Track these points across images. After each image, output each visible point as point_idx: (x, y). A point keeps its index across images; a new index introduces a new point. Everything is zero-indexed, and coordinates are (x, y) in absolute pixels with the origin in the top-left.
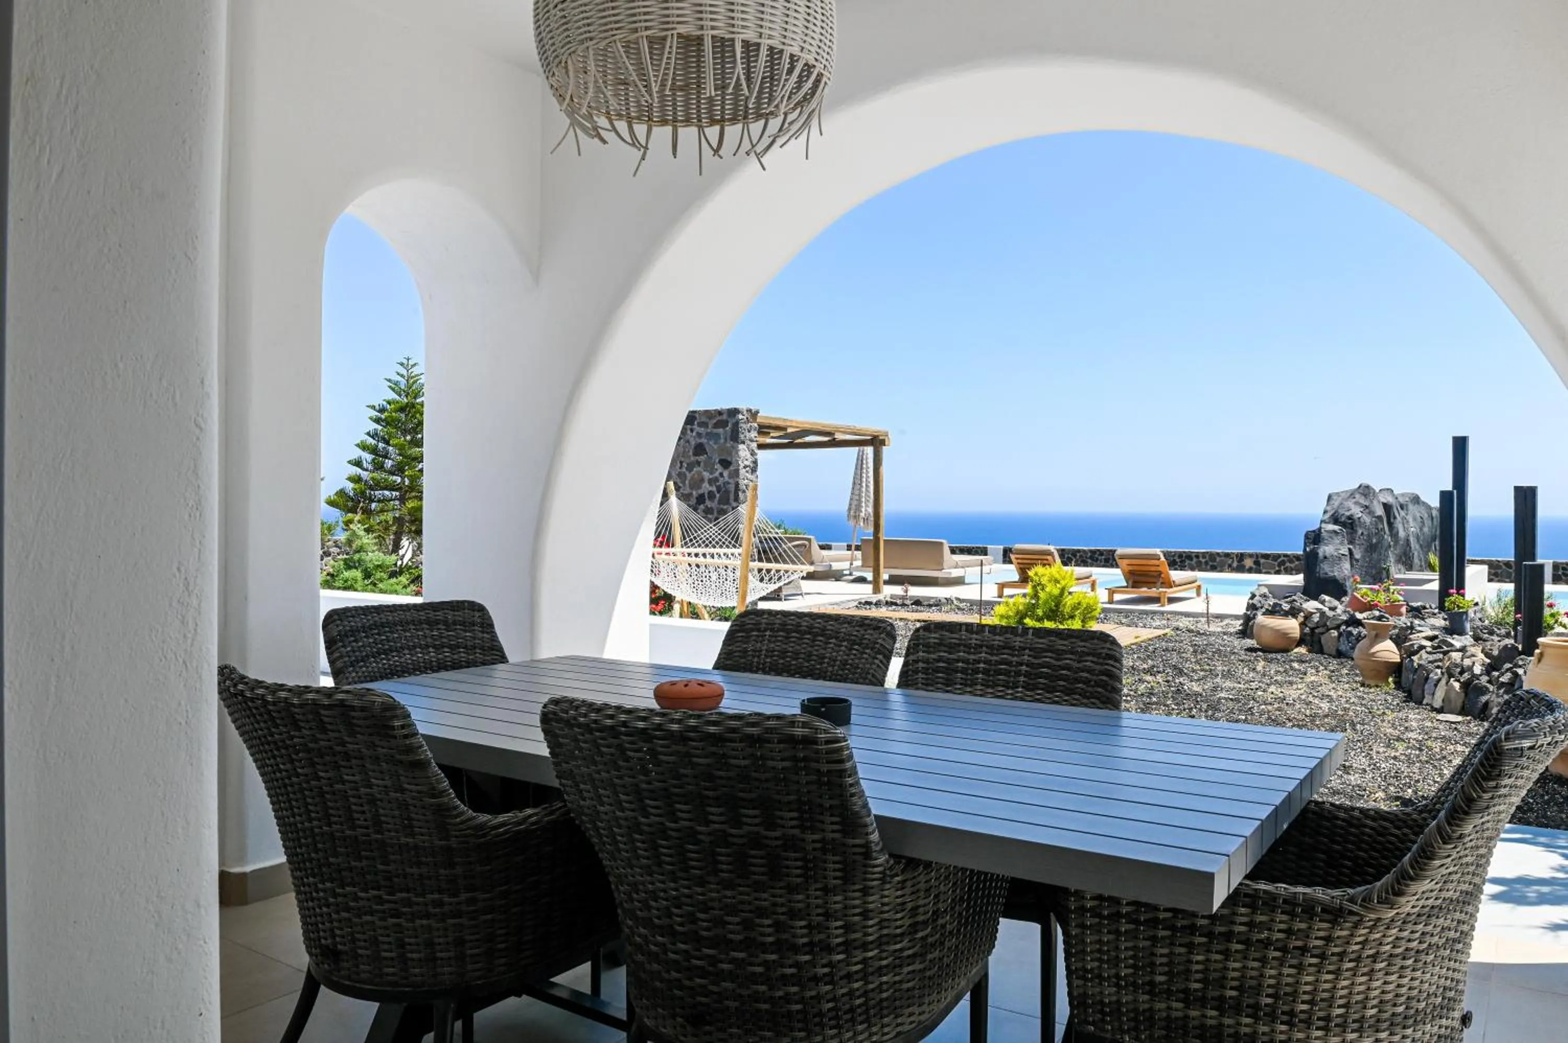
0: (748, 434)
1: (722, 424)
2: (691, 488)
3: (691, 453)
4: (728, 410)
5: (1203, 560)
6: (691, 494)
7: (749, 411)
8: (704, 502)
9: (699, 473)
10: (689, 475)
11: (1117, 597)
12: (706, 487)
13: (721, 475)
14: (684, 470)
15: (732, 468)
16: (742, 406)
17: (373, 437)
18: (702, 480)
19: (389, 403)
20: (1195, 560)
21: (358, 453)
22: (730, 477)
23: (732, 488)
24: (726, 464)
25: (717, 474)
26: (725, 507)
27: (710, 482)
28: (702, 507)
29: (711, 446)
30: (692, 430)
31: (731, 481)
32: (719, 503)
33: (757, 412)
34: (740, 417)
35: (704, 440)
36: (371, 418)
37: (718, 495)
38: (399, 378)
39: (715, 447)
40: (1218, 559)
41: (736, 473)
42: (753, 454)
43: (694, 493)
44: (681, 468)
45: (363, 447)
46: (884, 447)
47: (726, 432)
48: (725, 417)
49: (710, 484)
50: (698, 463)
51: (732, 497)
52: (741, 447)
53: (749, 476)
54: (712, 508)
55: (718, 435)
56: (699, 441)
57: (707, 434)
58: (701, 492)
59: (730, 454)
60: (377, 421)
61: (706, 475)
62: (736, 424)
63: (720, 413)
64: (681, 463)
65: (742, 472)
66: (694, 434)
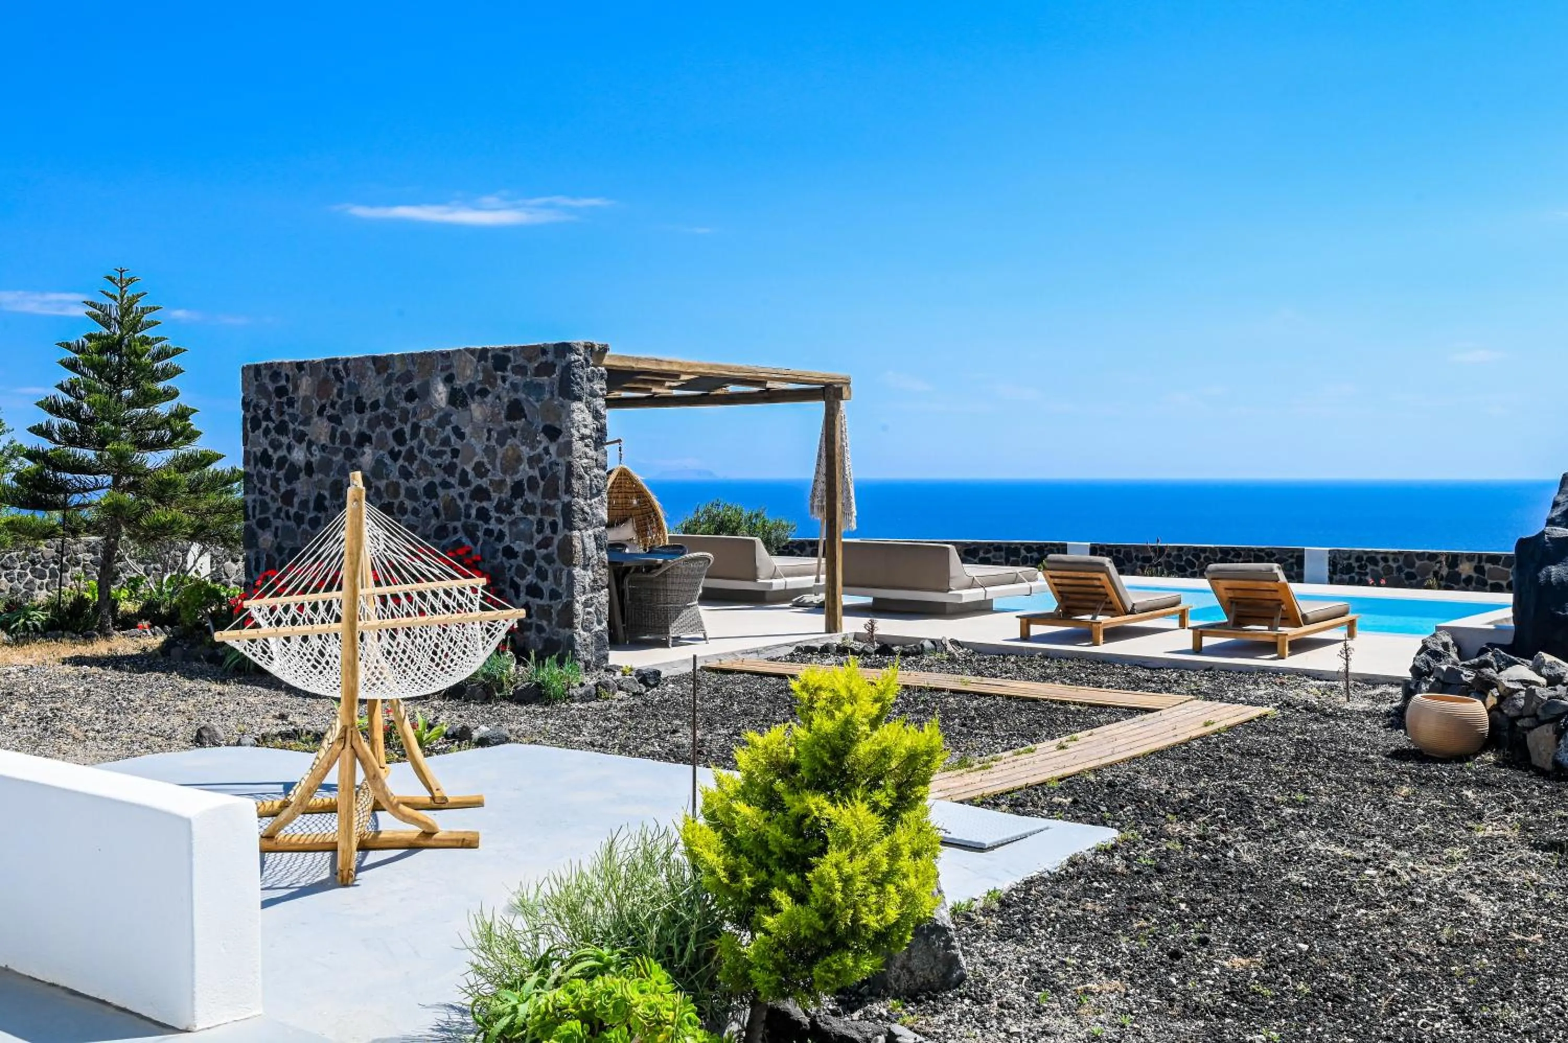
0: (586, 386)
1: (546, 369)
2: (504, 472)
3: (503, 416)
4: (557, 346)
5: (1394, 565)
6: (503, 482)
7: (589, 347)
8: (522, 495)
9: (515, 448)
10: (500, 451)
11: (1207, 641)
12: (525, 471)
13: (546, 450)
14: (493, 443)
15: (561, 440)
16: (579, 340)
17: (67, 391)
18: (519, 460)
19: (90, 337)
20: (1382, 564)
21: (44, 418)
22: (560, 454)
23: (561, 471)
24: (553, 433)
25: (540, 449)
26: (552, 503)
27: (533, 461)
28: (519, 501)
29: (531, 404)
30: (504, 379)
31: (561, 461)
32: (544, 496)
33: (604, 349)
34: (574, 357)
35: (521, 395)
36: (62, 363)
37: (542, 483)
38: (107, 301)
39: (538, 405)
40: (1418, 563)
41: (567, 448)
42: (597, 416)
43: (508, 480)
44: (488, 439)
45: (52, 408)
46: (842, 402)
47: (552, 384)
48: (550, 357)
49: (531, 467)
50: (513, 432)
51: (562, 484)
52: (576, 405)
53: (591, 453)
54: (533, 504)
55: (540, 387)
56: (514, 396)
57: (526, 385)
58: (517, 477)
59: (559, 417)
60: (72, 366)
61: (525, 451)
62: (569, 367)
63: (543, 350)
64: (489, 431)
65: (578, 445)
66: (507, 385)
